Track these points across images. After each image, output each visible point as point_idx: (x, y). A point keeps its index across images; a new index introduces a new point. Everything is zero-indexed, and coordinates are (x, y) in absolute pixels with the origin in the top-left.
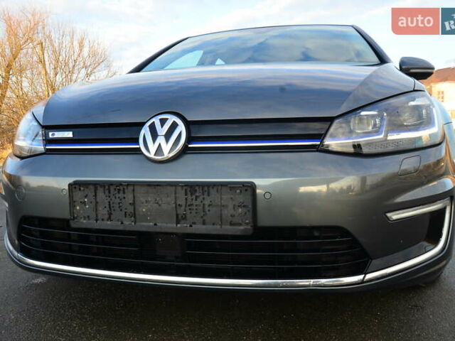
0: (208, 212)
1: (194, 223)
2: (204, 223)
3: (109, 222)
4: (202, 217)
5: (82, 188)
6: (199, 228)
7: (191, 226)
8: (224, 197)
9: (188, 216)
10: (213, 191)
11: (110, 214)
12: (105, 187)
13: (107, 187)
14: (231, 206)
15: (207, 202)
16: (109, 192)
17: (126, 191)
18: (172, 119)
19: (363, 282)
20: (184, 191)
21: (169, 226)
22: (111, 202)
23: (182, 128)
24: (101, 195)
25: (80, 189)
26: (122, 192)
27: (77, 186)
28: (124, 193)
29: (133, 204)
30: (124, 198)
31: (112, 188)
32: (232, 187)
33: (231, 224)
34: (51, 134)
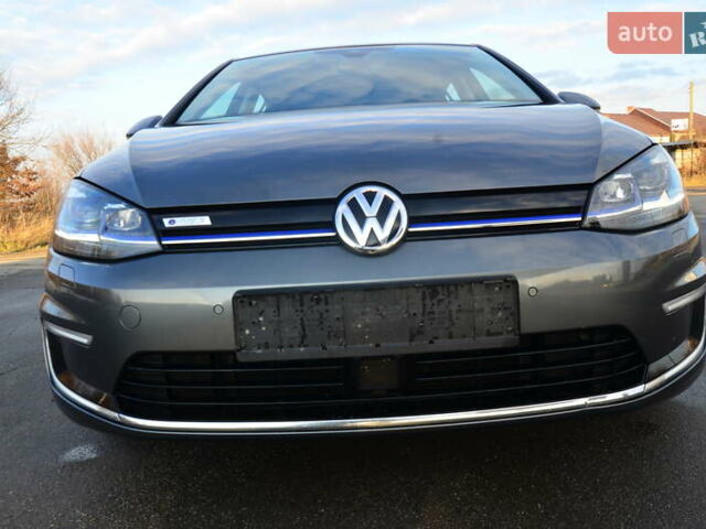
0: (456, 321)
1: (436, 338)
2: (451, 337)
3: (302, 349)
4: (447, 329)
5: (254, 302)
6: (444, 345)
7: (431, 342)
8: (477, 298)
9: (427, 328)
10: (463, 292)
11: (304, 337)
12: (294, 297)
13: (297, 297)
14: (487, 310)
15: (454, 308)
16: (302, 305)
17: (329, 301)
18: (382, 192)
19: (643, 393)
20: (420, 294)
22: (305, 319)
23: (399, 206)
24: (288, 309)
25: (251, 304)
26: (322, 303)
27: (245, 300)
28: (327, 303)
29: (343, 319)
30: (327, 311)
31: (306, 299)
32: (488, 284)
33: (489, 334)
34: (166, 222)
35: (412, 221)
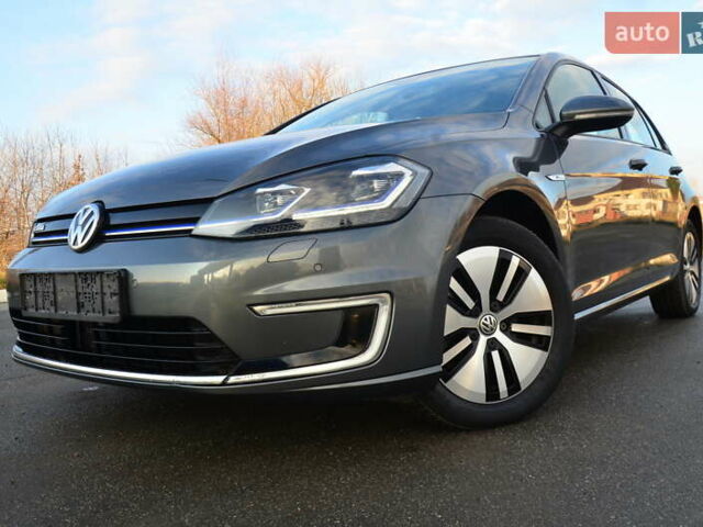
0: (95, 301)
1: (88, 311)
2: (94, 311)
4: (92, 305)
5: (28, 279)
6: (92, 317)
8: (104, 284)
9: (86, 304)
10: (98, 279)
11: (44, 303)
12: (40, 276)
14: (108, 295)
18: (92, 207)
19: (224, 383)
20: (81, 280)
21: (72, 314)
22: (44, 292)
23: (96, 218)
24: (38, 284)
26: (48, 282)
29: (55, 293)
31: (43, 278)
32: (108, 274)
33: (110, 313)
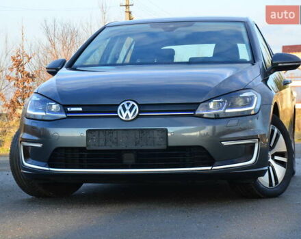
0: (148, 141)
3: (105, 147)
4: (146, 143)
6: (145, 147)
7: (142, 146)
8: (155, 134)
10: (150, 132)
11: (106, 143)
12: (103, 132)
14: (158, 138)
15: (148, 137)
16: (106, 134)
18: (132, 103)
19: (211, 169)
20: (139, 132)
22: (106, 138)
23: (136, 107)
25: (91, 133)
28: (112, 134)
29: (117, 138)
32: (159, 130)
33: (158, 145)
34: (69, 109)
35: (140, 112)
